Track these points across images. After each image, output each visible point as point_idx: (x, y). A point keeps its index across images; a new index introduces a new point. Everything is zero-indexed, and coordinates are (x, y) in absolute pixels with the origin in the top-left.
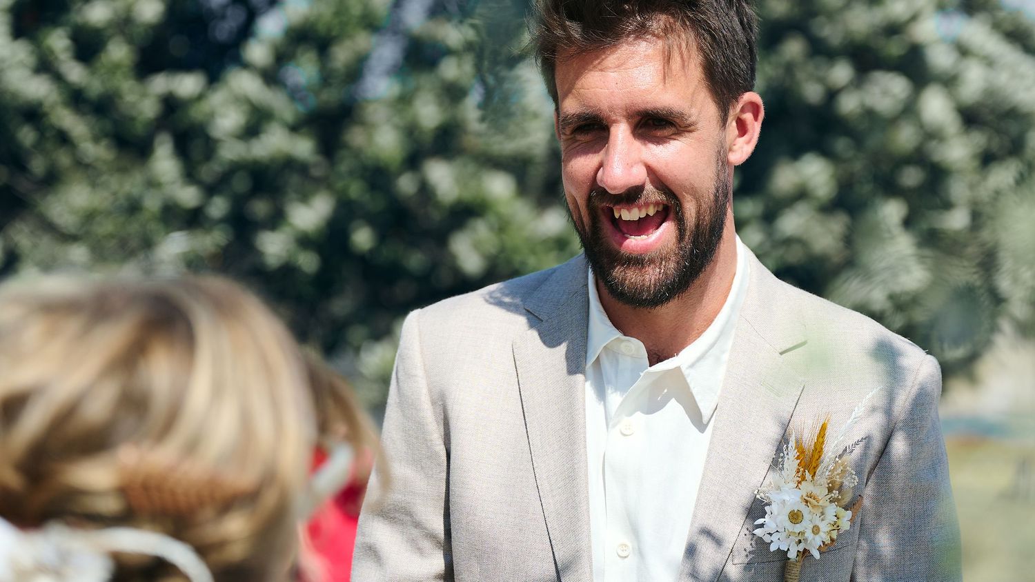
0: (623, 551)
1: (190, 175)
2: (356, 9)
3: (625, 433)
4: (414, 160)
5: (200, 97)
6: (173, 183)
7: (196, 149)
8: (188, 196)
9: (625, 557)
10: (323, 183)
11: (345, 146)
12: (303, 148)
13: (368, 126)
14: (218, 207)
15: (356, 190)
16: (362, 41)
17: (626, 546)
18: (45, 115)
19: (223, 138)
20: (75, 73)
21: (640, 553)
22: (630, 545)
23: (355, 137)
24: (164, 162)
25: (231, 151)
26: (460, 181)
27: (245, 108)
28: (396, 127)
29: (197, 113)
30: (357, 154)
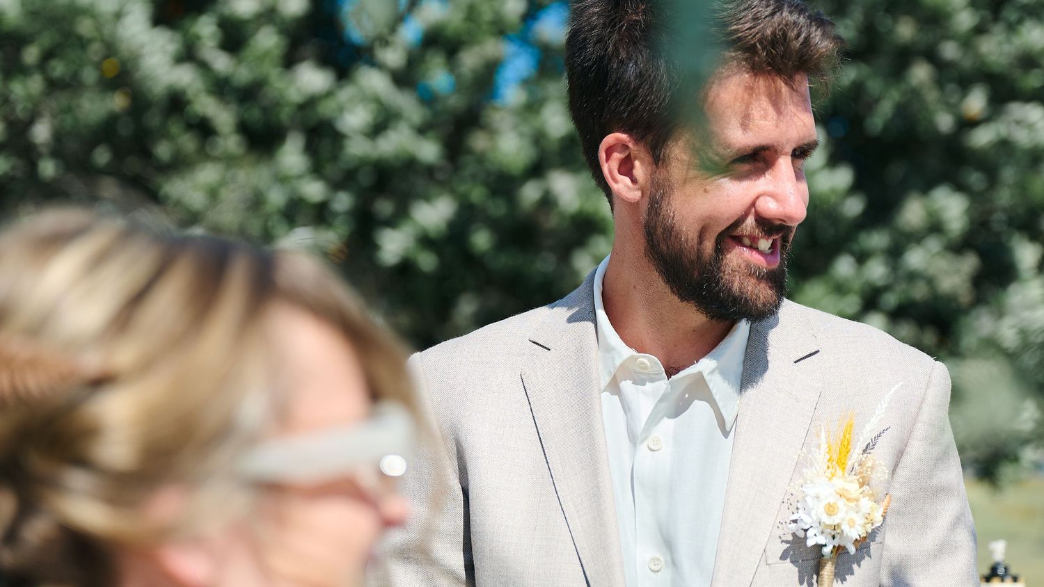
0: (655, 565)
1: (317, 170)
2: (487, 15)
3: (654, 449)
4: (537, 170)
5: (329, 94)
6: (300, 177)
7: (325, 145)
8: (314, 190)
9: (658, 571)
10: (446, 186)
11: (470, 151)
12: (429, 151)
13: (492, 132)
14: (343, 202)
15: (477, 194)
16: (491, 47)
17: (658, 560)
18: (188, 102)
19: (350, 134)
20: (221, 63)
21: (674, 563)
22: (662, 559)
23: (479, 142)
24: (292, 155)
25: (357, 148)
26: (583, 193)
27: (373, 106)
28: (521, 135)
29: (326, 109)
30: (481, 159)
